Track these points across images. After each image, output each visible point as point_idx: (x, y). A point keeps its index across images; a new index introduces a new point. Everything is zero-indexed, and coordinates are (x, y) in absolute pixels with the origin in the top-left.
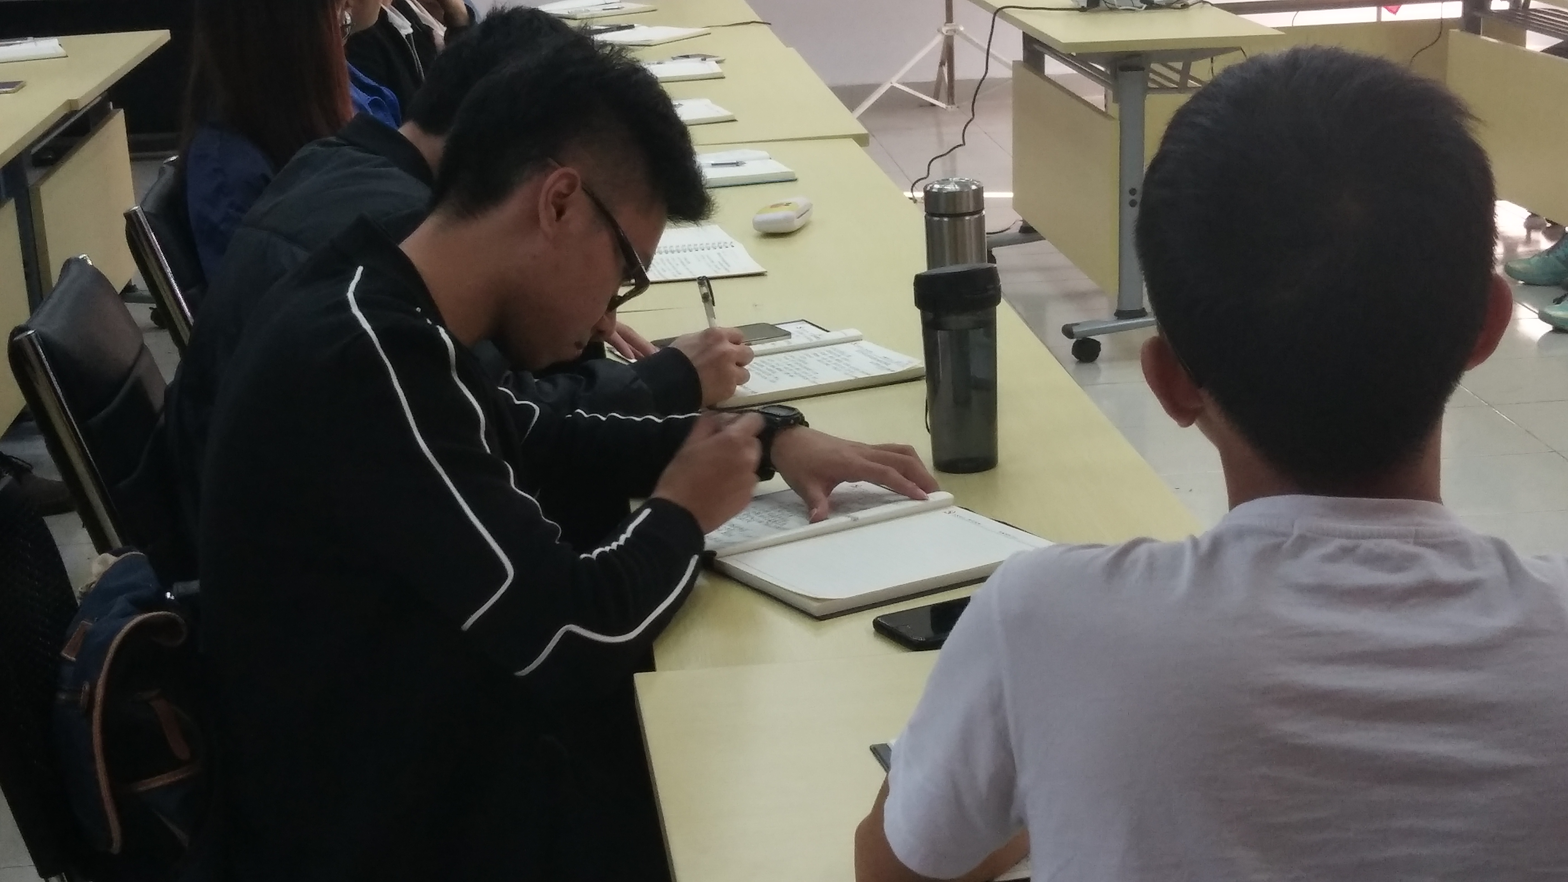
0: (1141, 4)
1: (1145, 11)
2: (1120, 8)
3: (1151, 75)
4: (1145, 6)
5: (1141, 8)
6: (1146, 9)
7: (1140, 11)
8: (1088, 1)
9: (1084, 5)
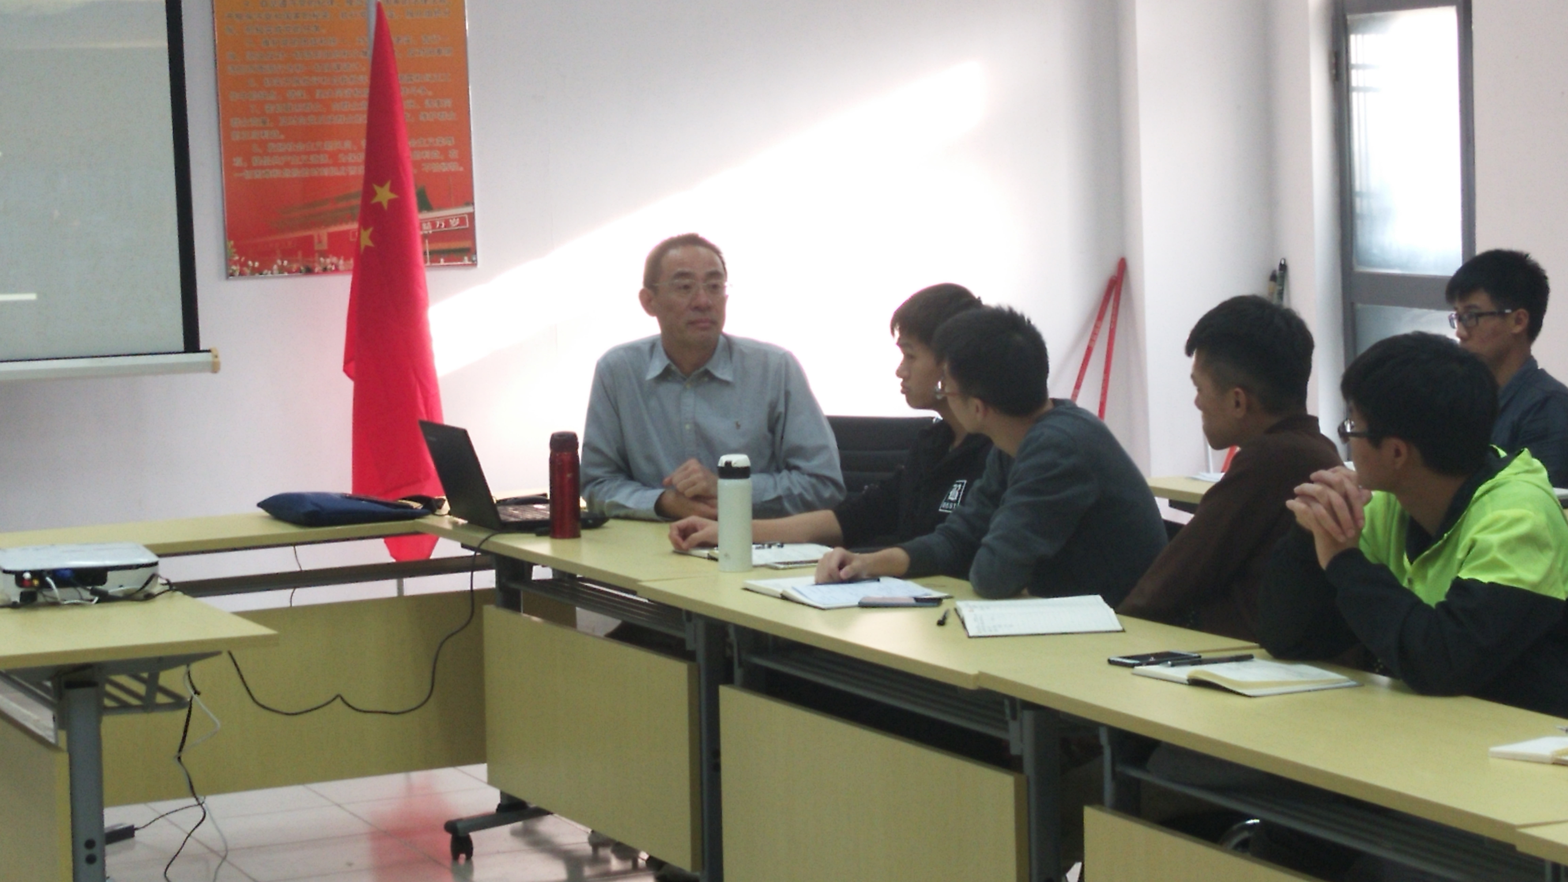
0: (90, 597)
1: (97, 605)
2: (66, 602)
3: (109, 688)
4: (96, 599)
5: (92, 600)
6: (97, 602)
7: (90, 605)
8: (22, 594)
9: (17, 599)
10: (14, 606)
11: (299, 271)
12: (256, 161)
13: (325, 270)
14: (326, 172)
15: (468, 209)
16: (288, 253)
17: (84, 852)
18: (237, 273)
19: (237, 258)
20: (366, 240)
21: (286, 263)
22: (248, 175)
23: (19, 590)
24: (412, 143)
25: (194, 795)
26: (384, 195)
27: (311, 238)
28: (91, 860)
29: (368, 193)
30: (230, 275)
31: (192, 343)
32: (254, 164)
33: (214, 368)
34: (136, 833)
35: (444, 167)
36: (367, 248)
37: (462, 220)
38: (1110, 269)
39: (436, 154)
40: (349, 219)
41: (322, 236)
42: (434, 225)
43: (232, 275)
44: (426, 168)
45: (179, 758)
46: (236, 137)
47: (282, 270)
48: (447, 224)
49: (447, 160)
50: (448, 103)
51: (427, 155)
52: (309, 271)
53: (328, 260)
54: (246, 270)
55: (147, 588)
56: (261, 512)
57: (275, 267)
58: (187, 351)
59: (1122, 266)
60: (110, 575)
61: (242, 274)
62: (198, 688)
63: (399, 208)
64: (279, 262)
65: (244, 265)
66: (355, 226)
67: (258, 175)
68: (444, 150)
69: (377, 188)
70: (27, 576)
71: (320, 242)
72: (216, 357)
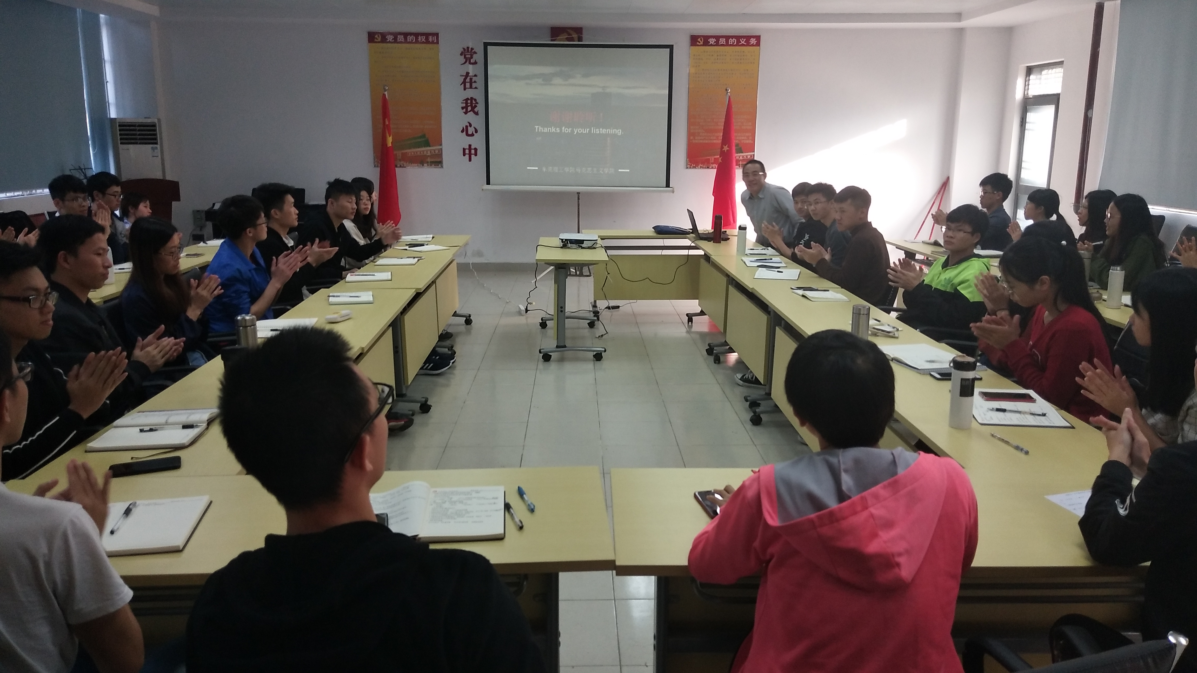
2: (573, 248)
5: (579, 248)
8: (563, 245)
9: (562, 246)
10: (561, 247)
11: (705, 168)
12: (696, 138)
13: (712, 168)
14: (715, 141)
15: (753, 153)
16: (703, 163)
17: (560, 309)
18: (689, 167)
19: (689, 163)
20: (720, 161)
21: (702, 165)
22: (694, 141)
23: (562, 244)
24: (735, 134)
25: (606, 300)
26: (726, 148)
27: (709, 159)
28: (562, 311)
29: (722, 148)
30: (687, 168)
31: (668, 185)
32: (696, 139)
33: (673, 192)
34: (620, 307)
35: (747, 142)
36: (720, 162)
37: (751, 156)
38: (944, 179)
39: (745, 138)
40: (718, 155)
41: (712, 159)
42: (743, 157)
43: (688, 168)
44: (742, 142)
45: (602, 289)
46: (692, 131)
47: (701, 167)
48: (747, 157)
49: (748, 139)
50: (750, 124)
51: (743, 138)
52: (708, 168)
53: (713, 165)
54: (692, 167)
55: (593, 246)
56: (653, 230)
57: (699, 166)
58: (666, 187)
59: (948, 178)
60: (585, 242)
61: (690, 168)
62: (609, 272)
63: (729, 152)
64: (700, 165)
65: (691, 165)
66: (719, 157)
67: (697, 141)
68: (748, 137)
69: (724, 146)
70: (564, 240)
71: (712, 160)
72: (673, 189)
